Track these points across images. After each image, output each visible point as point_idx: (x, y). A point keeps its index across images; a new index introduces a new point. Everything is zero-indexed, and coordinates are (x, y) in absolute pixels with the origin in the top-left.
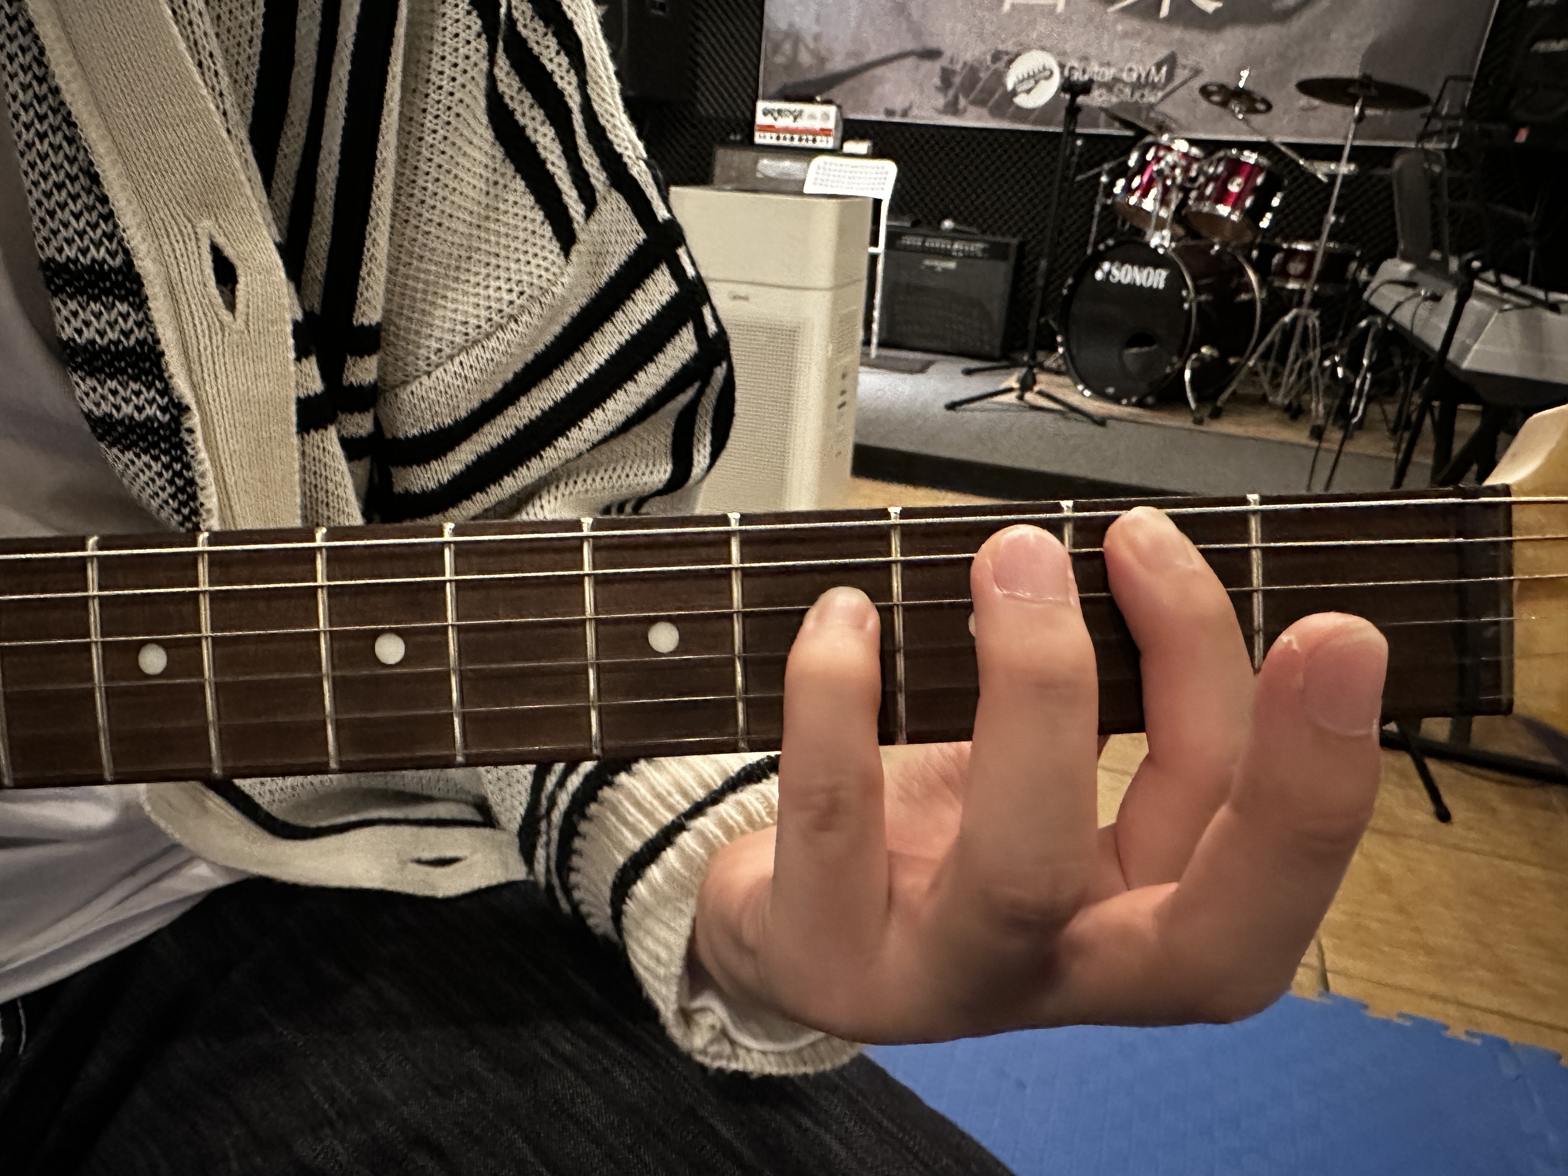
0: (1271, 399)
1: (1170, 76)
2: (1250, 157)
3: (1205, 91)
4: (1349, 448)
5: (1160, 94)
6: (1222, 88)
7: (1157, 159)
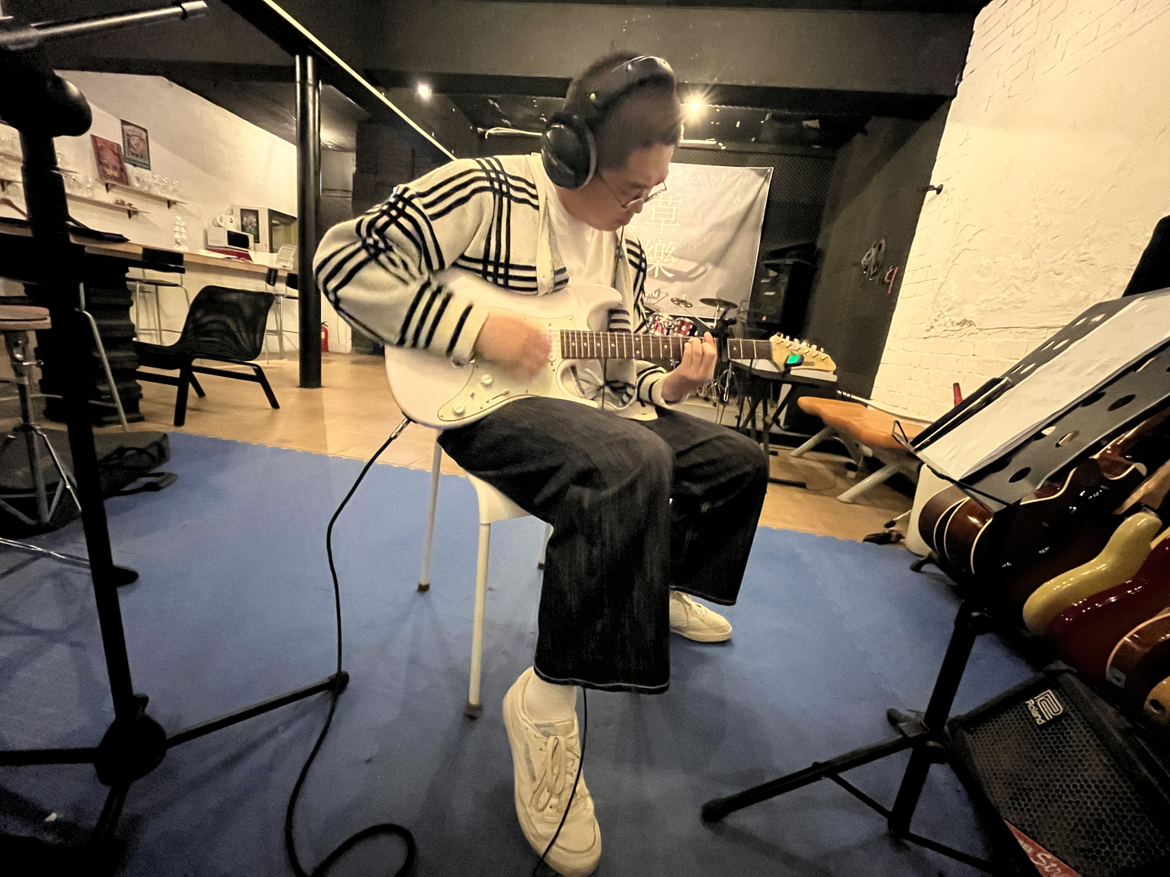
0: (700, 395)
1: (659, 295)
2: (687, 320)
3: (672, 300)
4: (725, 409)
5: (657, 300)
6: (678, 300)
7: (659, 320)
